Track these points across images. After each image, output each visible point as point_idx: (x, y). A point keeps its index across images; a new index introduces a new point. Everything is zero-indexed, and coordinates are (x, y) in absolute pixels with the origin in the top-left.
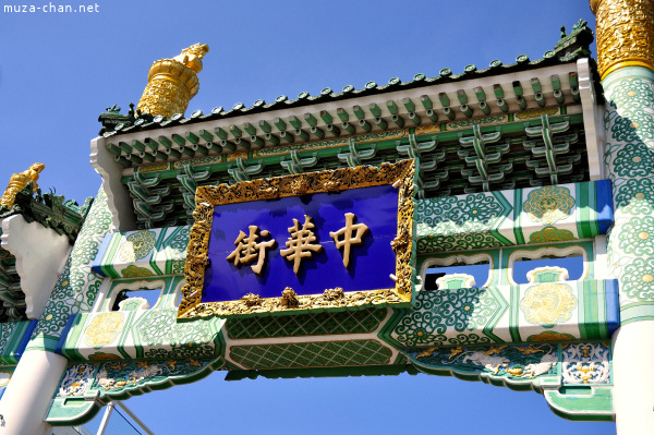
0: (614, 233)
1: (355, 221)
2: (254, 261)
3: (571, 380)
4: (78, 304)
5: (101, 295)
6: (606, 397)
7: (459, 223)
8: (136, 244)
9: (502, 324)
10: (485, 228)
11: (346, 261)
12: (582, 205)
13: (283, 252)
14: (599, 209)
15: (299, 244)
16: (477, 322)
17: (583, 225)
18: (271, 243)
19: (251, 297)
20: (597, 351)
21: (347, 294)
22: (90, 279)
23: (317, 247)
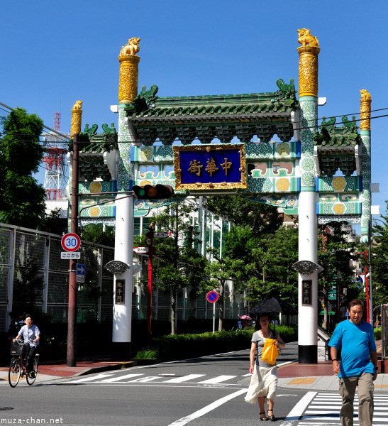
0: (301, 161)
1: (228, 161)
2: (197, 172)
3: (289, 205)
4: (130, 176)
5: (136, 171)
6: (296, 210)
7: (257, 155)
8: (146, 152)
9: (271, 191)
10: (265, 157)
11: (226, 174)
12: (293, 151)
13: (206, 169)
14: (297, 154)
15: (211, 167)
16: (264, 190)
17: (293, 158)
18: (201, 166)
19: (199, 184)
20: (295, 197)
21: (228, 184)
22: (131, 165)
23: (217, 169)
